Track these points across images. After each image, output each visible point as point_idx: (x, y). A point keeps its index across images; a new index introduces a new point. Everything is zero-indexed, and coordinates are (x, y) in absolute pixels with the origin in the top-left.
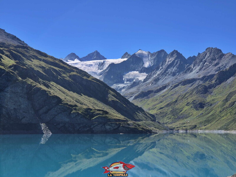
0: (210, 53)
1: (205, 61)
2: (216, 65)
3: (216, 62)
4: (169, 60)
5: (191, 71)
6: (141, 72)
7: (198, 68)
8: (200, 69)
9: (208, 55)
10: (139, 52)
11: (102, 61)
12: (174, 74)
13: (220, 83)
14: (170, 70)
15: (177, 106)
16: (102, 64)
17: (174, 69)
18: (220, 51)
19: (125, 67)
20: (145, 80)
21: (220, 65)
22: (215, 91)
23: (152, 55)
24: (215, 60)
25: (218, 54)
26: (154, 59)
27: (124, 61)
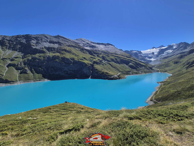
4: (181, 46)
6: (172, 50)
10: (172, 44)
11: (160, 48)
12: (181, 50)
14: (180, 49)
15: (169, 63)
16: (160, 49)
17: (182, 49)
19: (166, 49)
20: (171, 52)
23: (177, 44)
26: (178, 46)
27: (167, 48)
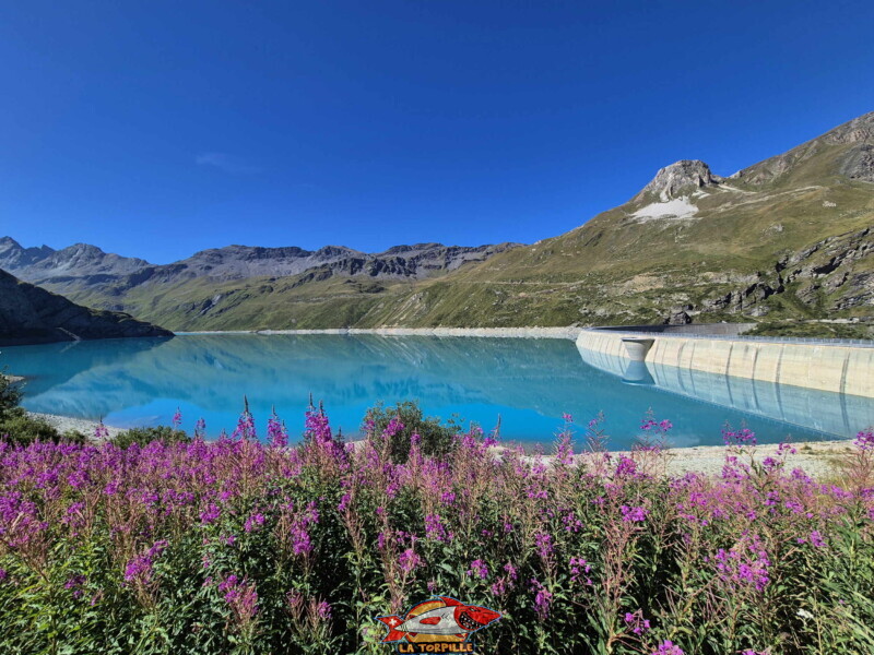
0: (85, 250)
1: (78, 258)
2: (97, 264)
3: (96, 261)
5: (56, 266)
7: (68, 264)
8: (72, 266)
9: (80, 251)
13: (134, 285)
18: (98, 249)
21: (103, 265)
22: (130, 293)
24: (94, 258)
25: (96, 254)
